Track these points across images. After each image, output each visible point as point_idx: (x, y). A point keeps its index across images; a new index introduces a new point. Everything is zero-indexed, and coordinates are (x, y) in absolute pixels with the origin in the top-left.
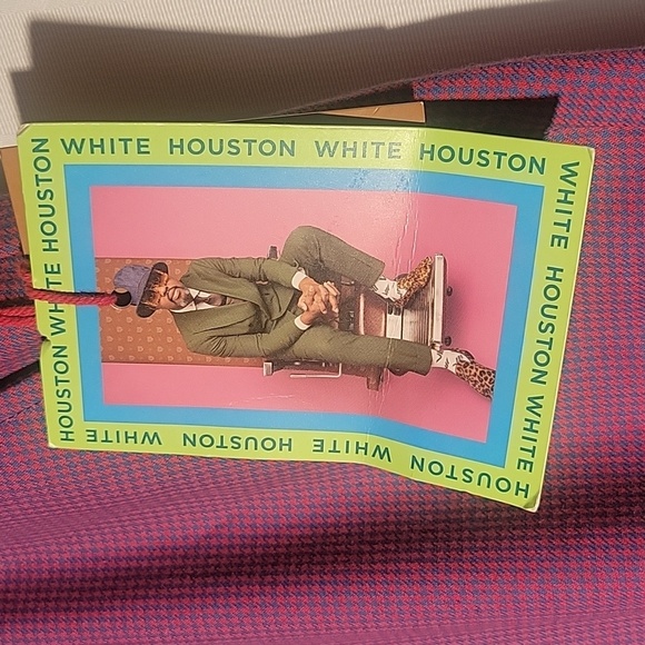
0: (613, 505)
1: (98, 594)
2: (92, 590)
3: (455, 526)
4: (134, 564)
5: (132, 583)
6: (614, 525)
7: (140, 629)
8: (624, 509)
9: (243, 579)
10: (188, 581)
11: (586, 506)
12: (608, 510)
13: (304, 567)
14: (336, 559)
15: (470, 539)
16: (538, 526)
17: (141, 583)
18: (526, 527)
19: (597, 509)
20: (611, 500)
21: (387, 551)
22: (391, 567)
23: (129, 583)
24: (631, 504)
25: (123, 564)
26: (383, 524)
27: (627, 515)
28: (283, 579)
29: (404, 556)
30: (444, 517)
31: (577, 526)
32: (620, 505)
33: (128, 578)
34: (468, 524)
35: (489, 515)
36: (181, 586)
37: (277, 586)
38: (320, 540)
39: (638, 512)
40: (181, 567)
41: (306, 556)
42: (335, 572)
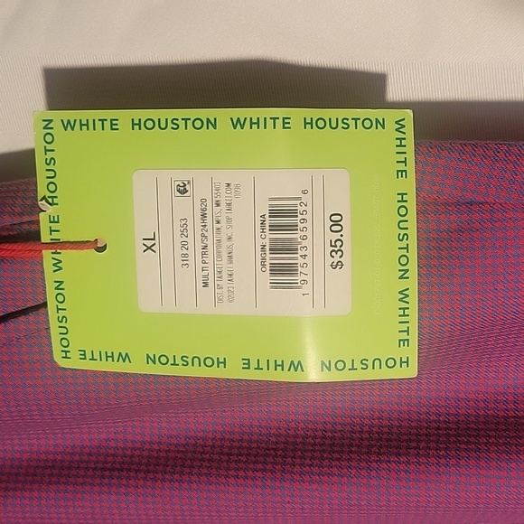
0: (407, 441)
1: (21, 478)
2: (17, 475)
3: (292, 447)
4: (51, 457)
5: (48, 471)
6: (405, 455)
7: (51, 507)
8: (414, 444)
9: (131, 474)
10: (90, 473)
11: (387, 440)
12: (402, 444)
13: (178, 469)
14: (202, 465)
15: (301, 458)
16: (351, 452)
17: (55, 472)
18: (342, 452)
19: (395, 443)
20: (405, 437)
21: (240, 461)
22: (241, 474)
23: (46, 471)
24: (419, 441)
25: (43, 457)
26: (239, 441)
27: (415, 448)
28: (161, 477)
29: (252, 466)
30: (284, 440)
31: (379, 454)
32: (411, 441)
33: (46, 468)
34: (300, 446)
35: (317, 441)
36: (84, 476)
37: (156, 481)
38: (191, 449)
39: (423, 447)
40: (87, 462)
41: (180, 461)
42: (200, 474)
